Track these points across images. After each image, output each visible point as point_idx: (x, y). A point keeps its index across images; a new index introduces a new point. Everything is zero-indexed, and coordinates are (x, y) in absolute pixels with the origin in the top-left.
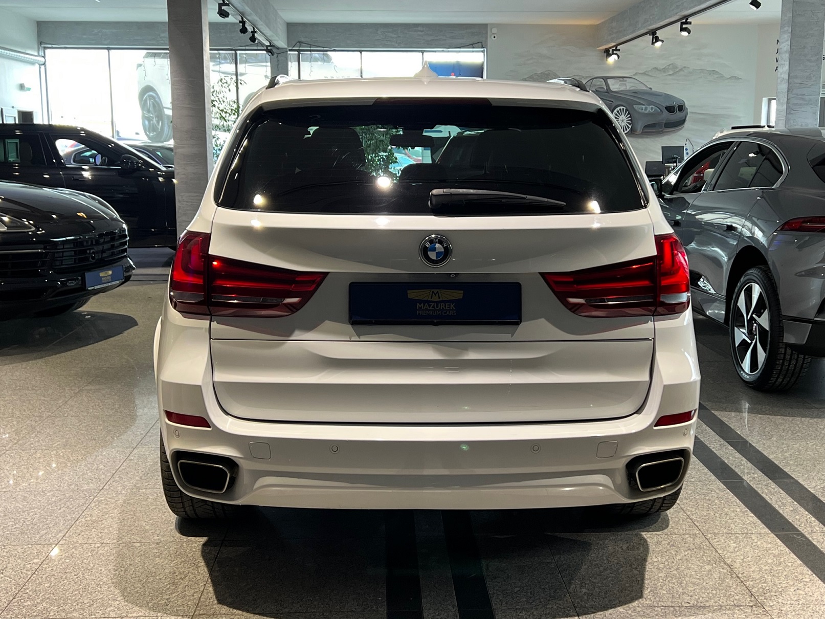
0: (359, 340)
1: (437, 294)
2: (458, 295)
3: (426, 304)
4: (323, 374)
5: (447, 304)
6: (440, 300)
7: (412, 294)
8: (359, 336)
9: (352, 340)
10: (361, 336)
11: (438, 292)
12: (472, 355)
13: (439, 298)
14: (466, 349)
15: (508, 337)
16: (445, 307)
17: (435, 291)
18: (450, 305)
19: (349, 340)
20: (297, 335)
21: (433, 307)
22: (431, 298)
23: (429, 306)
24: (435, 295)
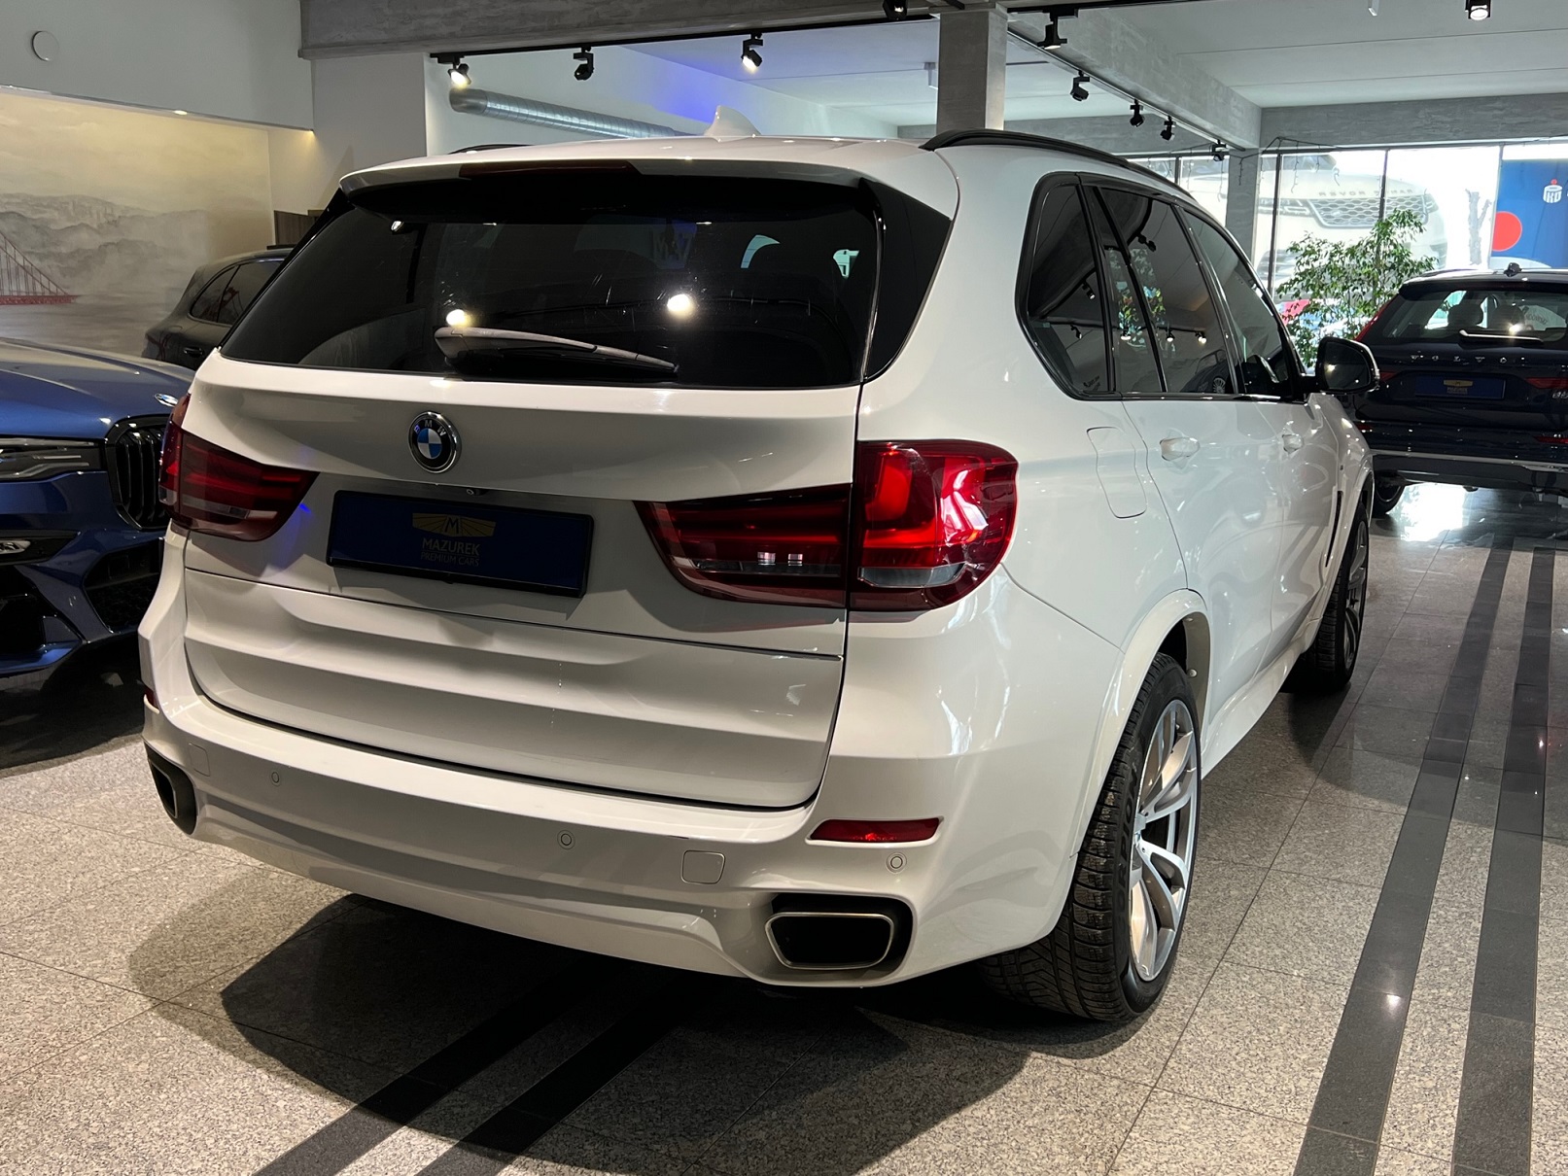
0: (339, 594)
1: (455, 526)
2: (486, 529)
3: (437, 541)
4: (292, 646)
5: (467, 544)
6: (459, 535)
7: (421, 521)
8: (341, 586)
9: (332, 592)
10: (344, 588)
11: (457, 520)
12: (498, 646)
13: (458, 532)
14: (490, 632)
15: (558, 618)
16: (464, 549)
17: (454, 518)
18: (471, 547)
19: (327, 591)
20: (271, 575)
21: (447, 547)
22: (446, 531)
23: (441, 544)
24: (453, 525)
